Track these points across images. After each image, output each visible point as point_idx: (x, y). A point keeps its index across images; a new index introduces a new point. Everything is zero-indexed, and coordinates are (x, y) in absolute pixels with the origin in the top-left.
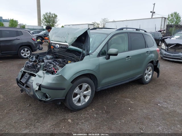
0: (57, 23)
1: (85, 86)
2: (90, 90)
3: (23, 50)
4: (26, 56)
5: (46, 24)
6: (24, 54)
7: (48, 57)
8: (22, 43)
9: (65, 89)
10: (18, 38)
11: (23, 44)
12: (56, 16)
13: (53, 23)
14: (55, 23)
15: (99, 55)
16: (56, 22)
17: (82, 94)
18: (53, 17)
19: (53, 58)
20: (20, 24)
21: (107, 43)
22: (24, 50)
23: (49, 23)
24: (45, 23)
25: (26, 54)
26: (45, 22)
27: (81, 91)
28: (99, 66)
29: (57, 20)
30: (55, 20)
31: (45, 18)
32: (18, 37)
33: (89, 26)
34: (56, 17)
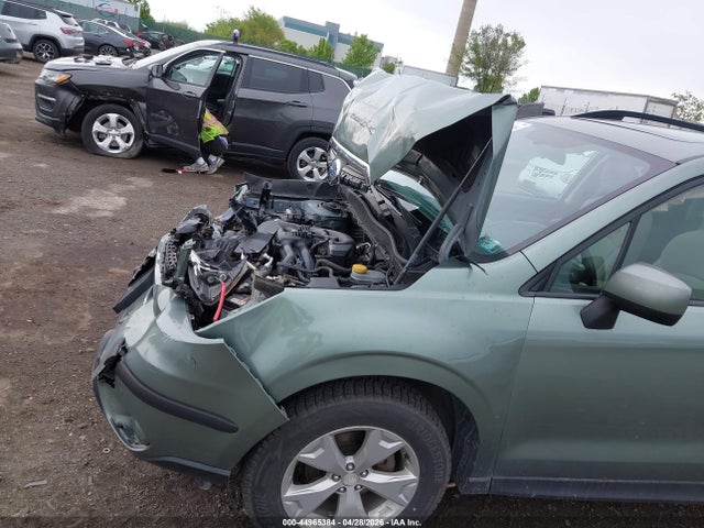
0: (516, 74)
1: (383, 444)
2: (409, 476)
3: (309, 153)
4: (312, 177)
5: (473, 71)
6: (308, 168)
7: (307, 211)
8: (312, 123)
9: (233, 430)
10: (302, 102)
11: (314, 129)
12: (519, 44)
13: (501, 69)
14: (508, 71)
15: (541, 283)
16: (511, 67)
17: (351, 479)
18: (507, 48)
19: (330, 218)
20: (388, 58)
21: (632, 218)
22: (311, 153)
23: (486, 67)
24: (469, 66)
25: (315, 170)
26: (471, 62)
27: (350, 460)
28: (517, 351)
29: (521, 60)
30: (513, 59)
31: (475, 48)
32: (302, 98)
33: (651, 105)
34: (520, 48)
